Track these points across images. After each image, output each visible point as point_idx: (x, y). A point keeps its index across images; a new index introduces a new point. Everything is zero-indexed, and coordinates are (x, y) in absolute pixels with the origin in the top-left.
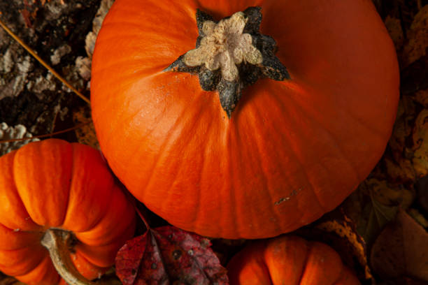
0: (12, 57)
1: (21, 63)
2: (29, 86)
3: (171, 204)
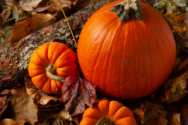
0: (66, 31)
1: (67, 33)
2: (66, 39)
3: (91, 53)
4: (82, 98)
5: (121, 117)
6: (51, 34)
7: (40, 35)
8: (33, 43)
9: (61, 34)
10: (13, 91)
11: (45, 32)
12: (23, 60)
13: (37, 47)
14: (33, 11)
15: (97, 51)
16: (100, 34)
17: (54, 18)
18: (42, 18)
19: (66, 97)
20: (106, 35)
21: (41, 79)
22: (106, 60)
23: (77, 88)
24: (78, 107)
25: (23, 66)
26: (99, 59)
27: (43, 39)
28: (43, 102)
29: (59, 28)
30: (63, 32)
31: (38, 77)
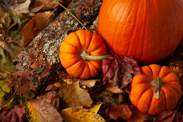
0: (74, 21)
1: (76, 23)
3: (126, 28)
4: (125, 71)
5: (165, 75)
6: (61, 28)
7: (52, 31)
8: (49, 40)
9: (70, 25)
10: (57, 85)
11: (55, 27)
12: (49, 56)
13: (55, 41)
14: (29, 12)
15: (132, 24)
16: (132, 8)
17: (54, 14)
18: (42, 17)
19: (111, 74)
20: (137, 7)
21: (80, 66)
22: (142, 29)
23: (117, 63)
24: (124, 79)
25: (51, 62)
26: (135, 31)
27: (56, 34)
28: (89, 85)
29: (66, 21)
30: (72, 23)
31: (77, 64)
